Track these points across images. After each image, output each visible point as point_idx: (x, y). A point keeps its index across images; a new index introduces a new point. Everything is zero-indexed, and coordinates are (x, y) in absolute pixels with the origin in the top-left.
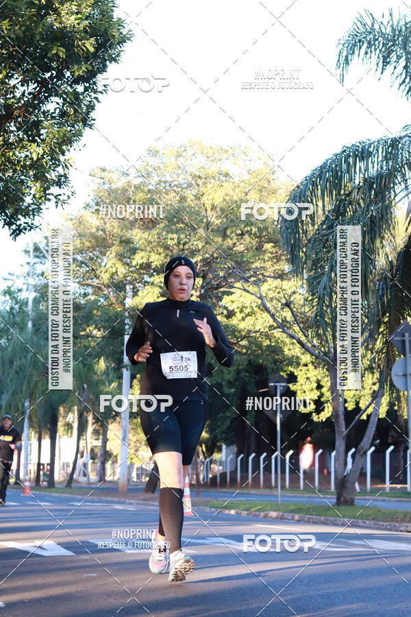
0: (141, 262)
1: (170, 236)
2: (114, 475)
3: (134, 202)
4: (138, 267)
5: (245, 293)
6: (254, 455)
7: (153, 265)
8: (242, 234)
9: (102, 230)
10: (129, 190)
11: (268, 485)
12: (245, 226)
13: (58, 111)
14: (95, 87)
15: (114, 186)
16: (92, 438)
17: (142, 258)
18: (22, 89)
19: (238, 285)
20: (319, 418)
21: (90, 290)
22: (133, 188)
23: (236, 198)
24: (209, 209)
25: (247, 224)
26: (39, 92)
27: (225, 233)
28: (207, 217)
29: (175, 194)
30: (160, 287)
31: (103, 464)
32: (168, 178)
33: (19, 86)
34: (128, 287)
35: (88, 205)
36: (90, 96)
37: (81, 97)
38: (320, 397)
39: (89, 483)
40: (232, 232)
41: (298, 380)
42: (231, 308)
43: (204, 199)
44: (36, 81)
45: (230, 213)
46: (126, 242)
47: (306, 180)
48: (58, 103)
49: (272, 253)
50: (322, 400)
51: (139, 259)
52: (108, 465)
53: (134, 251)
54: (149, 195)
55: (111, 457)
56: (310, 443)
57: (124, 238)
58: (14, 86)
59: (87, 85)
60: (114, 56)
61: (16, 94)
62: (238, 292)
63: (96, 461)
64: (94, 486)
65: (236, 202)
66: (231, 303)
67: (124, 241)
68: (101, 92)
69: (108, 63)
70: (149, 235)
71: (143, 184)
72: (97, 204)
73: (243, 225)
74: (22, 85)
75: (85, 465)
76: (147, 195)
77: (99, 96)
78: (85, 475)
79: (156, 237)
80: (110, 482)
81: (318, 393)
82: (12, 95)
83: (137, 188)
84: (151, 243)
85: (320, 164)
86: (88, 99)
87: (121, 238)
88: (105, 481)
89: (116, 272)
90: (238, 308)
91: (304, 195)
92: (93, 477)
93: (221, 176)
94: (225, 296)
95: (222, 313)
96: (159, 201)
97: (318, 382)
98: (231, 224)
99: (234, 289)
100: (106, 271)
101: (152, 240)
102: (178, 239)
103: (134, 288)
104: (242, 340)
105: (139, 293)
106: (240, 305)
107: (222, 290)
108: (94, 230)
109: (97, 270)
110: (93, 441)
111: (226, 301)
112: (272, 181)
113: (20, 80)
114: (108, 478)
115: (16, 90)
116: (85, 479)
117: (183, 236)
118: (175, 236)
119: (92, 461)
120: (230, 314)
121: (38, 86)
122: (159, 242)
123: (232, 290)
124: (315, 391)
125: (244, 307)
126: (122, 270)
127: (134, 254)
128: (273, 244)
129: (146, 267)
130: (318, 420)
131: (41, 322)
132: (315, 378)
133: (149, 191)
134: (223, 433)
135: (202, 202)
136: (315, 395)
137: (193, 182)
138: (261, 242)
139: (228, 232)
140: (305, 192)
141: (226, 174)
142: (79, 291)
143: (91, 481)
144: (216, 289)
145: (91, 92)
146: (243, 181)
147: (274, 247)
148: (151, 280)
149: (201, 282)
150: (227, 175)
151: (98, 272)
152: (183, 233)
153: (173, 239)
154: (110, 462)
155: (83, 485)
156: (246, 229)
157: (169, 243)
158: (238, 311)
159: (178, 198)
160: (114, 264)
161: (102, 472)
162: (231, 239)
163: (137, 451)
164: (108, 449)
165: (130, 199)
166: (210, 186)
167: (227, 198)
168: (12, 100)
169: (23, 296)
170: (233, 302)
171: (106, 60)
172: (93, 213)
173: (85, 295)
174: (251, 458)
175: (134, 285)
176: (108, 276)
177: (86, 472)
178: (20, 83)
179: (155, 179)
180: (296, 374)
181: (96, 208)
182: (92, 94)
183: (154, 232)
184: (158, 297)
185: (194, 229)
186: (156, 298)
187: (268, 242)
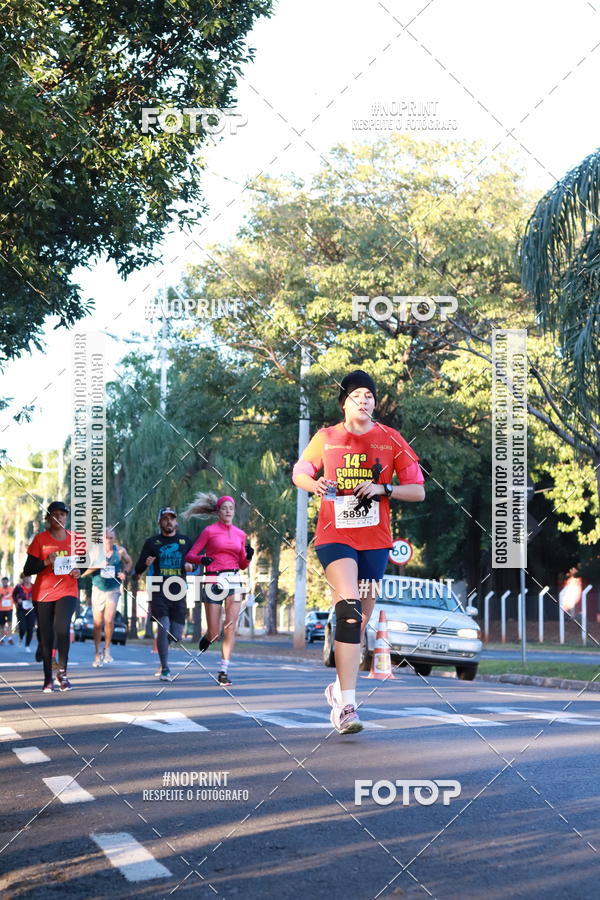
0: (321, 313)
1: (364, 274)
2: (289, 625)
3: (311, 225)
4: (317, 320)
5: (475, 357)
6: (491, 593)
7: (339, 318)
8: (470, 270)
9: (264, 267)
10: (303, 207)
11: (513, 637)
12: (474, 259)
13: (183, 88)
14: (236, 53)
15: (280, 202)
16: (257, 570)
17: (323, 306)
18: (130, 57)
19: (462, 344)
20: (587, 539)
21: (250, 356)
22: (309, 205)
23: (460, 217)
24: (420, 234)
25: (477, 255)
26: (155, 61)
27: (444, 270)
28: (417, 245)
29: (370, 213)
30: (349, 349)
31: (274, 609)
32: (360, 189)
33: (126, 53)
34: (303, 350)
35: (243, 232)
36: (228, 65)
37: (215, 67)
38: (588, 509)
39: (254, 636)
40: (455, 267)
41: (556, 483)
42: (454, 379)
43: (412, 219)
44: (151, 45)
45: (452, 240)
46: (300, 284)
47: (558, 187)
48: (181, 77)
49: (514, 297)
50: (592, 512)
51: (317, 308)
52: (281, 610)
53: (311, 296)
54: (332, 215)
55: (284, 598)
56: (576, 576)
57: (296, 279)
58: (118, 53)
59: (225, 50)
60: (262, 6)
61: (121, 65)
62: (464, 355)
63: (263, 604)
64: (261, 640)
65: (460, 223)
66: (454, 371)
67: (296, 283)
68: (245, 61)
69: (254, 17)
70: (333, 271)
71: (324, 199)
72: (257, 229)
73: (470, 257)
74: (131, 52)
75: (247, 610)
76: (329, 214)
77: (242, 65)
78: (247, 624)
79: (342, 275)
80: (284, 634)
81: (586, 503)
82: (116, 67)
83: (315, 204)
84: (336, 285)
85: (580, 163)
86: (226, 70)
87: (291, 278)
88: (276, 633)
89: (286, 328)
90: (465, 378)
91: (555, 210)
92: (259, 627)
93: (439, 185)
94: (446, 361)
95: (442, 386)
96: (347, 223)
97: (586, 486)
98: (452, 256)
99: (457, 351)
100: (271, 328)
101: (337, 281)
102: (375, 278)
103: (311, 352)
104: (470, 426)
105: (320, 358)
106: (468, 375)
107: (441, 352)
108: (252, 267)
109: (258, 325)
110: (258, 575)
111: (447, 367)
112: (512, 192)
113: (126, 44)
114: (281, 629)
115: (122, 59)
116: (248, 630)
117: (382, 274)
118: (370, 273)
119: (257, 604)
120: (454, 387)
121: (153, 52)
122: (347, 284)
123: (454, 352)
124: (582, 500)
125: (474, 377)
126: (293, 325)
127: (311, 301)
128: (515, 285)
129: (329, 321)
130: (586, 542)
131: (176, 402)
132: (582, 481)
133: (332, 209)
134: (447, 562)
135: (410, 223)
136: (580, 506)
137: (397, 195)
138: (498, 281)
139: (449, 267)
140: (556, 205)
141: (446, 181)
142: (234, 358)
143: (256, 633)
144: (433, 350)
145: (230, 59)
146: (470, 192)
147: (517, 289)
148: (337, 339)
149: (409, 342)
150: (446, 183)
151: (259, 328)
152: (382, 270)
153: (367, 279)
154: (284, 606)
155: (245, 639)
156: (475, 263)
157: (361, 285)
158: (463, 382)
159: (374, 218)
160: (283, 317)
161: (272, 620)
162: (455, 278)
163: (323, 589)
164: (280, 587)
165: (305, 220)
166: (421, 200)
167: (447, 218)
168: (116, 75)
169: (153, 366)
170: (457, 369)
171: (251, 13)
172: (251, 242)
173: (243, 363)
174: (487, 598)
175: (312, 346)
176: (274, 334)
177: (249, 619)
178: (127, 50)
179: (340, 191)
180: (553, 475)
181: (256, 234)
182: (231, 62)
183: (340, 268)
184: (347, 364)
185: (399, 264)
186: (344, 365)
187: (507, 282)
